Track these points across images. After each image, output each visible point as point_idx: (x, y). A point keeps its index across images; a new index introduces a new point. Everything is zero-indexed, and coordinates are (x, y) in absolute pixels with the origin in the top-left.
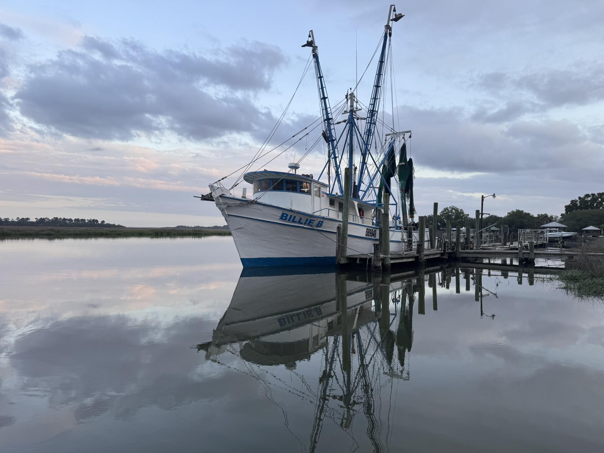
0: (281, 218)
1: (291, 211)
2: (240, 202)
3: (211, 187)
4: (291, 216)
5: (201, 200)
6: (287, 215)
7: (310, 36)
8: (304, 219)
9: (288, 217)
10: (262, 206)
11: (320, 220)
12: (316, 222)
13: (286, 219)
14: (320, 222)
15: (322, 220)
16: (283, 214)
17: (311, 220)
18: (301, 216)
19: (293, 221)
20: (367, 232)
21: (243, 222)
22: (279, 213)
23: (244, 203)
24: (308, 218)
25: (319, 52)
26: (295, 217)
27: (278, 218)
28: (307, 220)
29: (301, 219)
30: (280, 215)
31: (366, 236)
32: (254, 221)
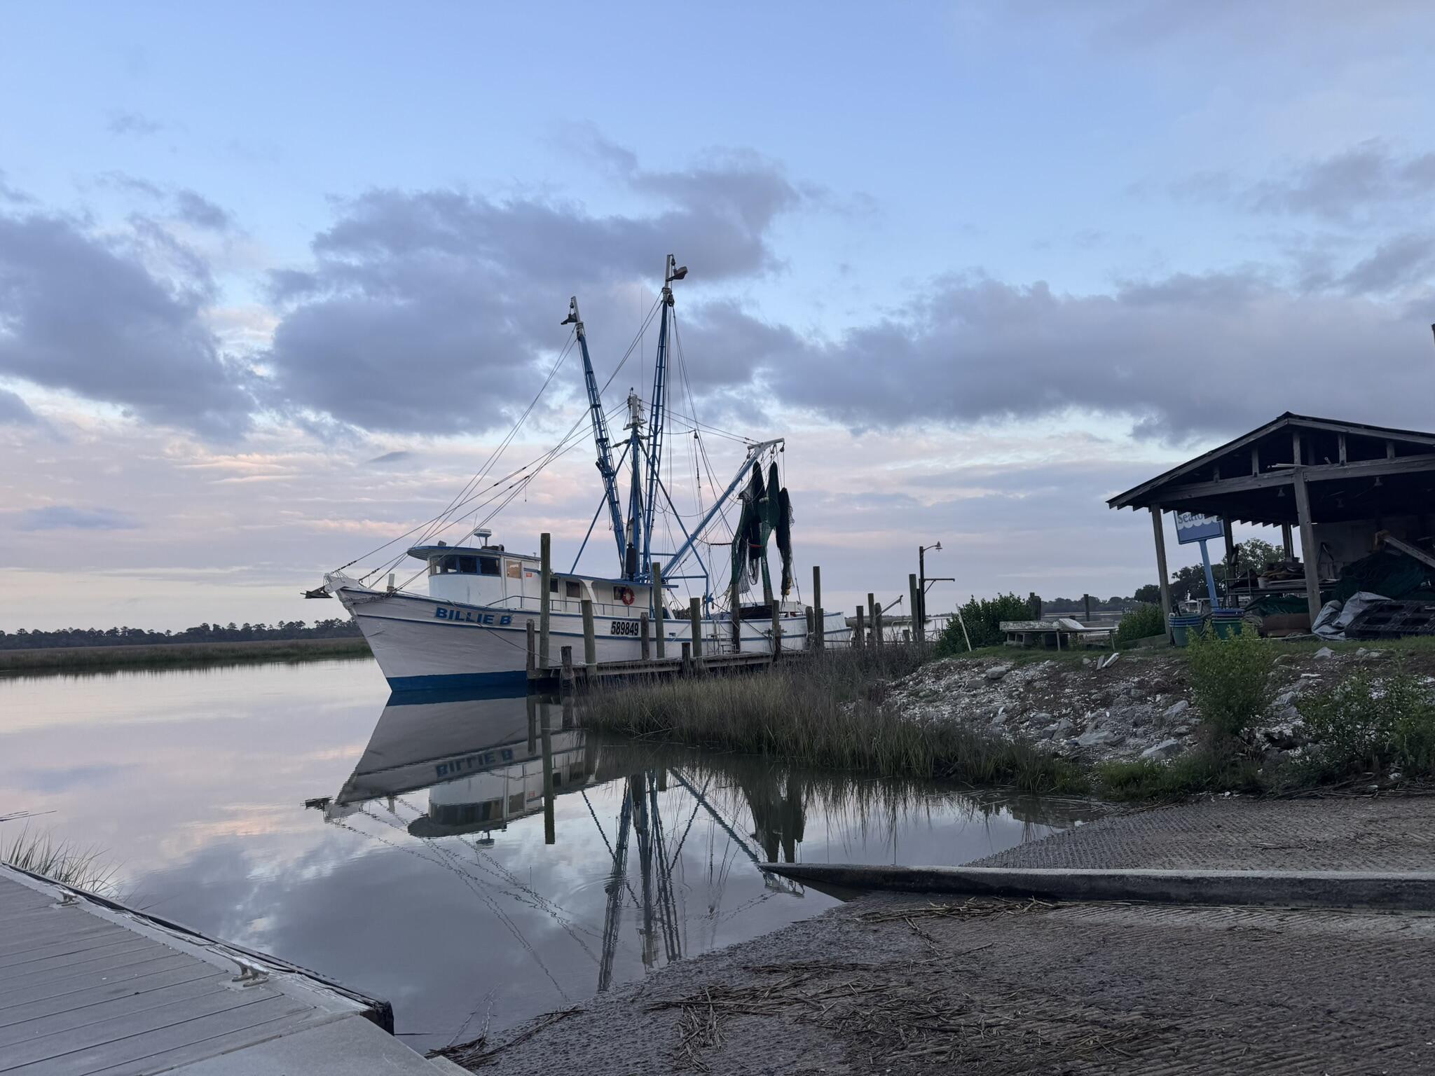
0: (438, 615)
1: (449, 604)
2: (371, 596)
3: (328, 577)
4: (452, 612)
5: (307, 597)
6: (446, 611)
7: (572, 307)
8: (474, 616)
9: (448, 614)
10: (404, 600)
11: (503, 614)
12: (498, 617)
13: (445, 616)
14: (503, 617)
15: (507, 614)
16: (439, 609)
17: (486, 616)
18: (469, 611)
19: (457, 619)
20: (613, 627)
21: (381, 623)
22: (434, 608)
23: (376, 597)
24: (481, 612)
25: (587, 332)
26: (458, 613)
27: (433, 615)
28: (480, 616)
29: (469, 614)
30: (435, 611)
31: (613, 633)
32: (397, 622)
